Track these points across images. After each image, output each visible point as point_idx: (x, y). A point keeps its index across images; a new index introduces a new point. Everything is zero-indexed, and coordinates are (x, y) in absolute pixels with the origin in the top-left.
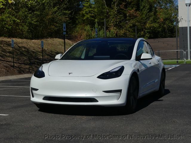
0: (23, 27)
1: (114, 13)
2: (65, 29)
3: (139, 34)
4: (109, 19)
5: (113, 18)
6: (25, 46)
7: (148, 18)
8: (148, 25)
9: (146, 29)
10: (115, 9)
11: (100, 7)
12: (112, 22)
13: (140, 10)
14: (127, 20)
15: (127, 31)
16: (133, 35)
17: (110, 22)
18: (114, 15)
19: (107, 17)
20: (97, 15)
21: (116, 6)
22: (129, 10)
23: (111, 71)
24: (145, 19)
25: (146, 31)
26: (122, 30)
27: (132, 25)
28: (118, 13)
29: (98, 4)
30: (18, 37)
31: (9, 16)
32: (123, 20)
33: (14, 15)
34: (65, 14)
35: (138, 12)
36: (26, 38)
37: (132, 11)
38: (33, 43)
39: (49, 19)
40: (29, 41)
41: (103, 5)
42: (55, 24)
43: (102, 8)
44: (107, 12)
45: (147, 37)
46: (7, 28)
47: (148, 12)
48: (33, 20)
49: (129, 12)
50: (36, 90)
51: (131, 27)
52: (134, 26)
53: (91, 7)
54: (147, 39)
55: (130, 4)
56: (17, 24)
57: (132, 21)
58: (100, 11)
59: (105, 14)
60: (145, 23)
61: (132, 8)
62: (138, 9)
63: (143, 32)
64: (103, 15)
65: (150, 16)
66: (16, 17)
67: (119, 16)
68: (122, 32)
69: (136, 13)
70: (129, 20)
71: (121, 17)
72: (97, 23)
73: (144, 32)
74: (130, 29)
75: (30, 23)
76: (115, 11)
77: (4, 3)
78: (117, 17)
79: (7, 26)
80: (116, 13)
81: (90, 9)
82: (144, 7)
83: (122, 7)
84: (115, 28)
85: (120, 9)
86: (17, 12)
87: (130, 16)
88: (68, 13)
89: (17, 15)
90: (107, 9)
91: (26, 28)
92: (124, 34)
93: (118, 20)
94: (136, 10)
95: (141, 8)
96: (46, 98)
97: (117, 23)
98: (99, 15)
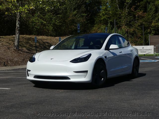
0: (49, 27)
1: (125, 14)
2: (79, 28)
3: (146, 31)
4: (121, 19)
5: (124, 18)
6: (49, 42)
7: (154, 18)
8: (153, 24)
9: (151, 27)
10: (126, 11)
11: (114, 10)
12: (123, 21)
13: (147, 11)
14: (136, 20)
15: (136, 29)
16: (141, 32)
17: (121, 22)
18: (125, 16)
19: (120, 18)
20: (112, 16)
21: (126, 9)
22: (138, 12)
23: (81, 57)
24: (151, 19)
25: (152, 28)
26: (132, 28)
27: (140, 24)
28: (129, 14)
29: (113, 8)
30: (45, 35)
31: (38, 18)
32: (133, 20)
33: (42, 18)
34: (82, 16)
35: (145, 13)
36: (51, 35)
37: (140, 13)
38: (56, 39)
39: (70, 20)
40: (53, 38)
41: (116, 8)
42: (75, 24)
43: (115, 11)
44: (120, 14)
45: (153, 34)
46: (36, 28)
47: (154, 13)
48: (56, 22)
49: (138, 14)
50: (30, 71)
51: (139, 26)
52: (142, 24)
53: (107, 10)
54: (153, 35)
55: (139, 7)
56: (44, 25)
57: (140, 21)
58: (114, 14)
59: (118, 16)
60: (151, 22)
61: (141, 10)
62: (145, 11)
63: (149, 29)
64: (116, 16)
65: (155, 17)
66: (43, 20)
67: (129, 17)
68: (132, 30)
69: (143, 14)
70: (138, 20)
71: (131, 18)
72: (109, 23)
73: (151, 29)
74: (138, 27)
75: (54, 24)
76: (126, 13)
77: (28, 9)
78: (127, 17)
79: (36, 26)
80: (126, 14)
81: (106, 12)
82: (151, 9)
83: (132, 9)
84: (126, 27)
85: (130, 11)
86: (44, 16)
87: (138, 17)
88: (85, 16)
89: (44, 18)
90: (119, 12)
91: (51, 28)
92: (134, 31)
93: (128, 20)
94: (144, 12)
95: (148, 10)
96: (36, 77)
97: (128, 22)
98: (113, 16)
